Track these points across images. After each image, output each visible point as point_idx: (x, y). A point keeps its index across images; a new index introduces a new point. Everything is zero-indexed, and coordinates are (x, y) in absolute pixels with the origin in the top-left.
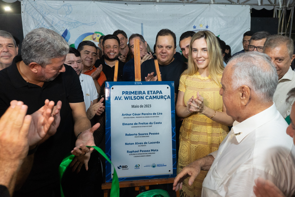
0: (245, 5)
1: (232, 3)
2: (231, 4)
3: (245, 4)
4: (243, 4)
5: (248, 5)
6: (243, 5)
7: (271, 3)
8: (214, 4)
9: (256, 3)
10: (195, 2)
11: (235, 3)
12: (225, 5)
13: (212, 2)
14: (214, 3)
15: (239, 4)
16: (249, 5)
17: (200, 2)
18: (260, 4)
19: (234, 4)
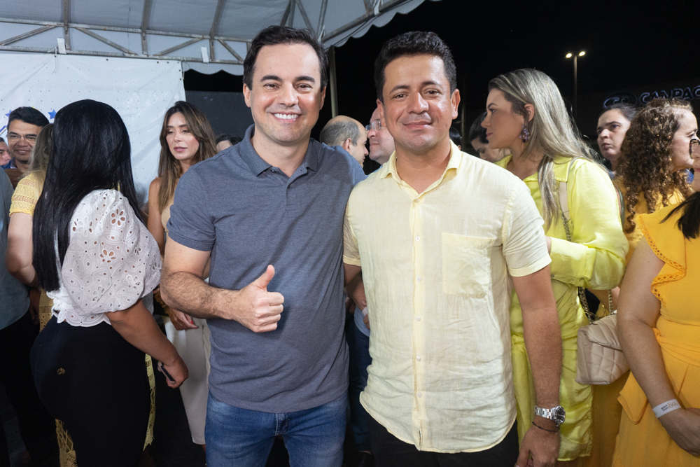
0: (166, 61)
1: (127, 55)
2: (124, 57)
3: (165, 57)
4: (157, 57)
5: (176, 62)
6: (159, 61)
7: (238, 58)
8: (67, 54)
9: (197, 56)
10: (6, 47)
11: (135, 54)
12: (105, 58)
13: (62, 49)
14: (68, 51)
15: (146, 56)
16: (179, 60)
17: (22, 49)
18: (206, 59)
19: (133, 56)
